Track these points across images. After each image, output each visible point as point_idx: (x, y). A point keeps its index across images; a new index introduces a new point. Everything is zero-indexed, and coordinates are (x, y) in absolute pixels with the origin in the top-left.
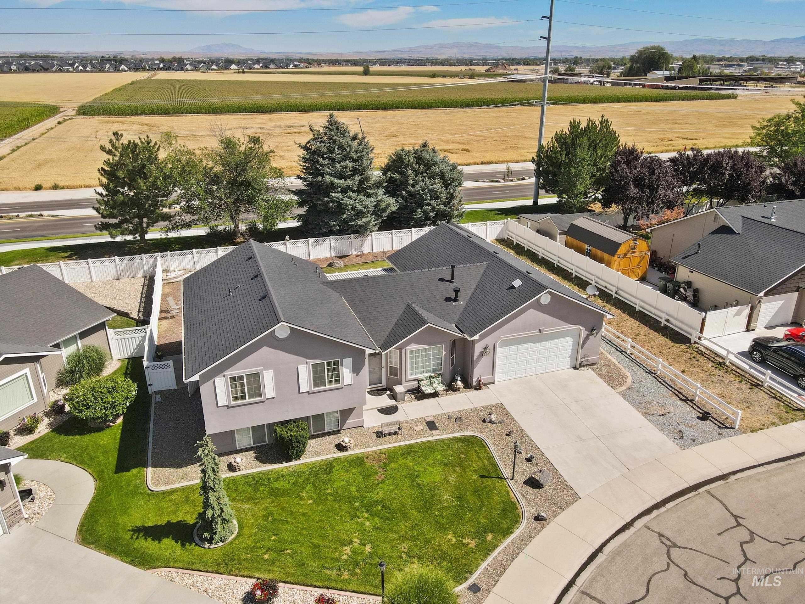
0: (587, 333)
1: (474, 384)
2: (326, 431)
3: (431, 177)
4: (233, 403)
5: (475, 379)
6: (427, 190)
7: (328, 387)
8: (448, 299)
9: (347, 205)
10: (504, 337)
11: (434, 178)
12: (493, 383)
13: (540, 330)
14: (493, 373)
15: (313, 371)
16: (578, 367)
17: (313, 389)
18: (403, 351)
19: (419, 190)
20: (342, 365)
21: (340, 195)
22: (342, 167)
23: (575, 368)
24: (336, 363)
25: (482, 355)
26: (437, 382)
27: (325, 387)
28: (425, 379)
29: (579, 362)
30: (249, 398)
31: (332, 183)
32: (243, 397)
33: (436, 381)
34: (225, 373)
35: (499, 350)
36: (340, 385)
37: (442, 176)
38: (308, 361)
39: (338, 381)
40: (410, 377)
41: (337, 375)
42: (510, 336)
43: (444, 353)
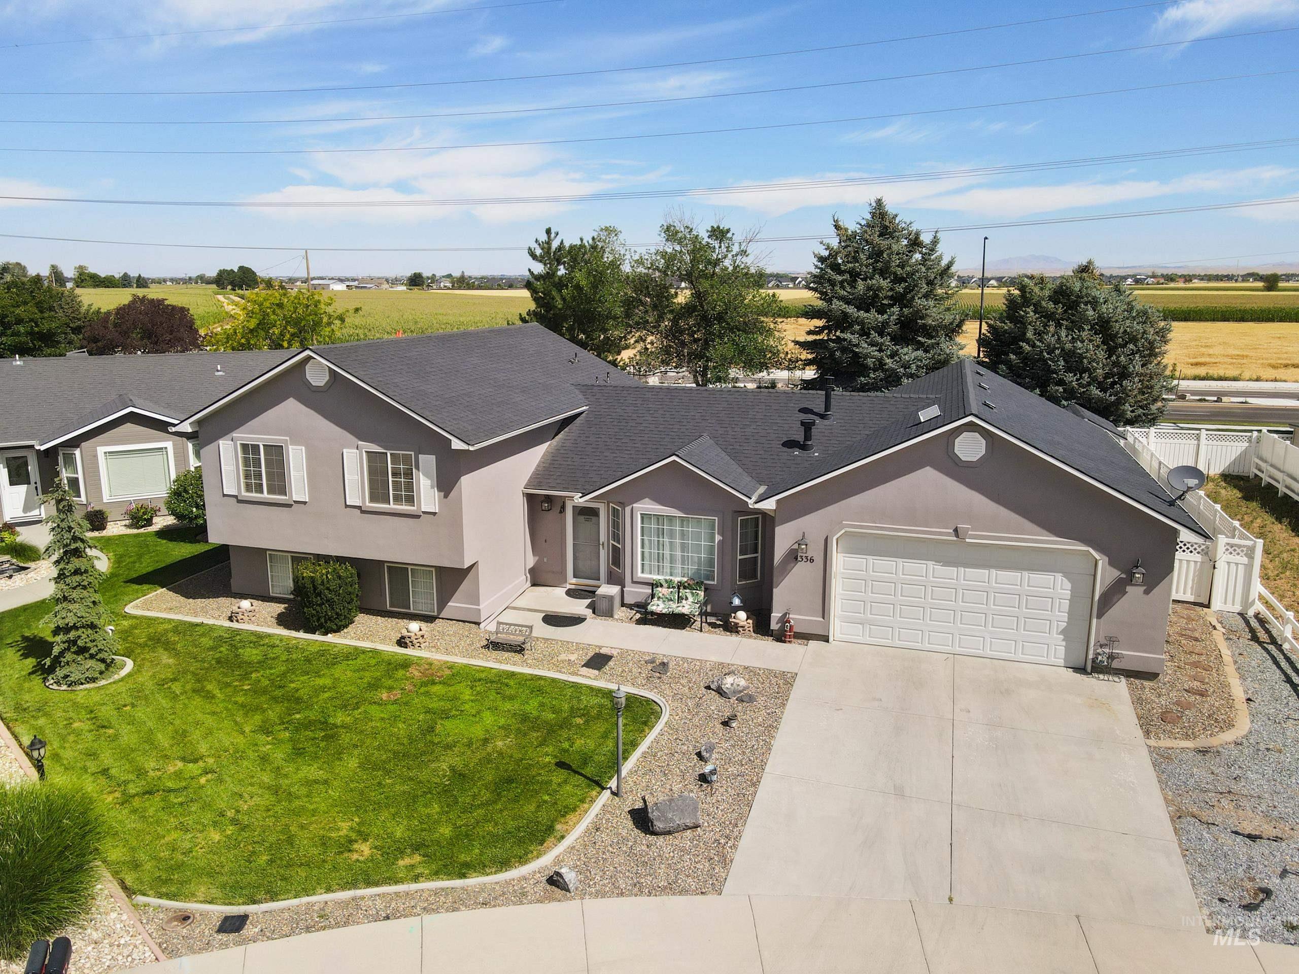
0: (1115, 574)
1: (774, 626)
2: (412, 611)
3: (1075, 325)
4: (245, 494)
5: (776, 615)
6: (1057, 352)
7: (392, 506)
8: (790, 444)
9: (866, 356)
10: (851, 525)
11: (1081, 329)
12: (826, 639)
13: (956, 530)
14: (824, 612)
15: (369, 467)
16: (1089, 669)
17: (367, 504)
18: (628, 510)
19: (1041, 352)
20: (418, 468)
21: (854, 338)
22: (869, 288)
23: (1081, 670)
24: (407, 460)
25: (793, 556)
26: (691, 599)
27: (387, 506)
28: (665, 585)
29: (1091, 656)
30: (269, 493)
31: (845, 315)
32: (259, 489)
33: (689, 595)
34: (235, 435)
35: (839, 561)
36: (415, 508)
37: (1103, 327)
38: (360, 443)
39: (410, 500)
40: (640, 575)
41: (410, 487)
42: (871, 528)
43: (718, 538)
